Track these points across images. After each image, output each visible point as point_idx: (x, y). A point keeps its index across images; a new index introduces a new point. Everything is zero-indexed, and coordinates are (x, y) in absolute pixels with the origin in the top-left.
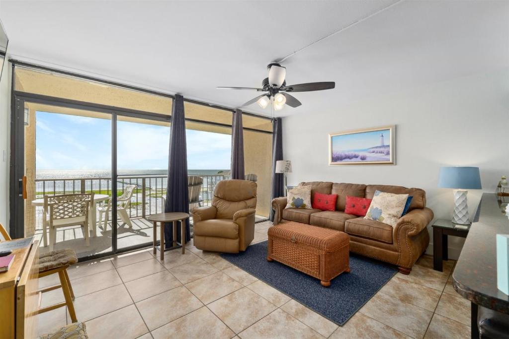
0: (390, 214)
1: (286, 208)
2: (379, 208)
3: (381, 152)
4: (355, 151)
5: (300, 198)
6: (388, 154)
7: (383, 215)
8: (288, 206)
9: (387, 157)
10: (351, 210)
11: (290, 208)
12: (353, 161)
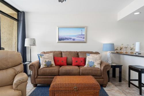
0: (97, 63)
1: (41, 68)
2: (93, 61)
3: (81, 37)
4: (70, 36)
5: (50, 61)
6: (84, 38)
7: (95, 64)
8: (42, 67)
9: (83, 39)
10: (76, 64)
11: (44, 68)
12: (69, 41)
